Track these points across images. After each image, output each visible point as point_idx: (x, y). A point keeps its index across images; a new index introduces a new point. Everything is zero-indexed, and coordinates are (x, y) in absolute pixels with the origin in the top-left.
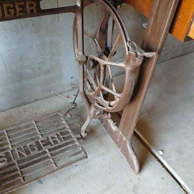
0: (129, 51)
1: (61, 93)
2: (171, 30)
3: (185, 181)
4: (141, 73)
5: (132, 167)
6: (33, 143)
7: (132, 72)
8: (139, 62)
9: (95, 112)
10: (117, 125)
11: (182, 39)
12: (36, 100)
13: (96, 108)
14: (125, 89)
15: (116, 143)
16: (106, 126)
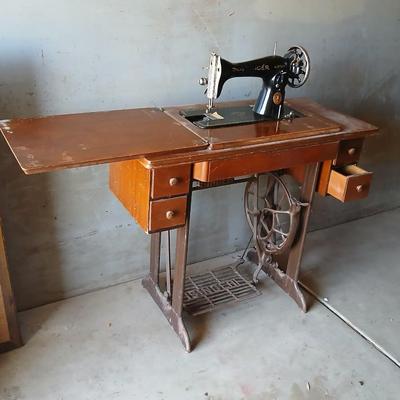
0: (291, 202)
1: (226, 254)
2: (317, 189)
3: (347, 318)
6: (215, 285)
7: (295, 216)
8: (298, 209)
9: (265, 258)
10: (285, 272)
11: (324, 194)
13: (267, 254)
14: (291, 229)
15: (285, 289)
16: (274, 277)
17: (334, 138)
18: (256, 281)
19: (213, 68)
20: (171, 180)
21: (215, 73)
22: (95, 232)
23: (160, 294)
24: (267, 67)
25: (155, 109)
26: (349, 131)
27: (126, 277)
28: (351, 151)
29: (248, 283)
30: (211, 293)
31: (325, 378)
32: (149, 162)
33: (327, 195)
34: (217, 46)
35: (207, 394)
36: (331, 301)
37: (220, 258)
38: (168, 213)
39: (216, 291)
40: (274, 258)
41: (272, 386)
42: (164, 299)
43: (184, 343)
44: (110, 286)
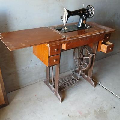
0: (89, 54)
1: (68, 71)
2: (97, 50)
4: (92, 58)
5: (93, 85)
6: (66, 81)
8: (92, 56)
9: (81, 72)
12: (62, 73)
13: (82, 70)
14: (90, 63)
15: (87, 81)
16: (84, 77)
17: (103, 34)
18: (79, 79)
19: (65, 13)
20: (55, 50)
21: (66, 15)
22: (28, 67)
23: (50, 85)
24: (81, 12)
25: (46, 27)
26: (107, 31)
27: (39, 80)
28: (108, 37)
29: (76, 79)
30: (66, 83)
31: (103, 107)
32: (49, 45)
33: (101, 51)
34: (63, 6)
35: (68, 115)
36: (102, 83)
37: (66, 72)
38: (54, 60)
39: (67, 83)
40: (84, 71)
41: (88, 111)
42: (52, 86)
43: (59, 100)
44: (34, 84)
